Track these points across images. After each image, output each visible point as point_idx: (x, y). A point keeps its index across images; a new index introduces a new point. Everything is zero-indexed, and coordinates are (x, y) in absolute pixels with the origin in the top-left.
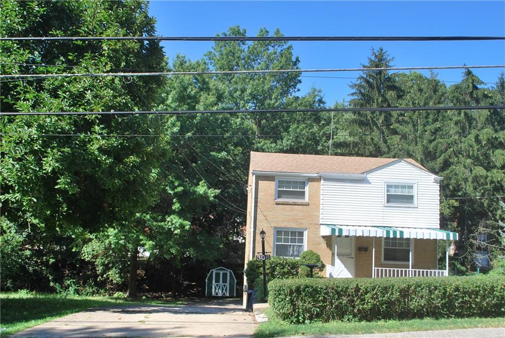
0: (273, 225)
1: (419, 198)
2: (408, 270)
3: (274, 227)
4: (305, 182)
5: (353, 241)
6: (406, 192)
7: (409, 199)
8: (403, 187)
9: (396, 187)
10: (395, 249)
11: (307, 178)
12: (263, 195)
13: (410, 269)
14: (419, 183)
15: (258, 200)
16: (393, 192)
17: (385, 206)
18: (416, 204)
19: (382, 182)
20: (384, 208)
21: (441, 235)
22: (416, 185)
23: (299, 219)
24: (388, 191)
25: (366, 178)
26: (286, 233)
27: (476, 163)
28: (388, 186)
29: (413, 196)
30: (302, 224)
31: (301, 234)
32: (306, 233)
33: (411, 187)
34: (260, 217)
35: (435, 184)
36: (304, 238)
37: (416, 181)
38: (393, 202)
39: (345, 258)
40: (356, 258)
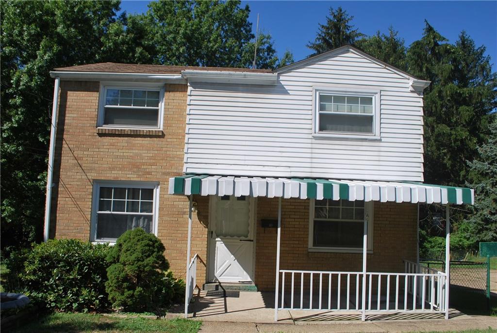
0: (93, 175)
1: (382, 121)
2: (358, 273)
3: (95, 182)
4: (158, 92)
5: (253, 208)
6: (358, 110)
7: (364, 123)
8: (353, 100)
9: (339, 99)
10: (337, 222)
11: (161, 84)
12: (74, 118)
13: (364, 273)
14: (383, 93)
15: (65, 127)
16: (332, 109)
17: (315, 138)
18: (378, 133)
19: (310, 89)
20: (314, 141)
21: (436, 195)
22: (378, 96)
23: (143, 164)
24: (322, 108)
25: (278, 81)
26: (120, 192)
27: (438, 121)
28: (323, 98)
29: (371, 117)
30: (149, 173)
31: (148, 194)
32: (157, 193)
33: (368, 101)
34: (67, 160)
35: (416, 95)
36: (154, 201)
37: (377, 89)
38: (332, 130)
39: (236, 241)
40: (258, 241)
